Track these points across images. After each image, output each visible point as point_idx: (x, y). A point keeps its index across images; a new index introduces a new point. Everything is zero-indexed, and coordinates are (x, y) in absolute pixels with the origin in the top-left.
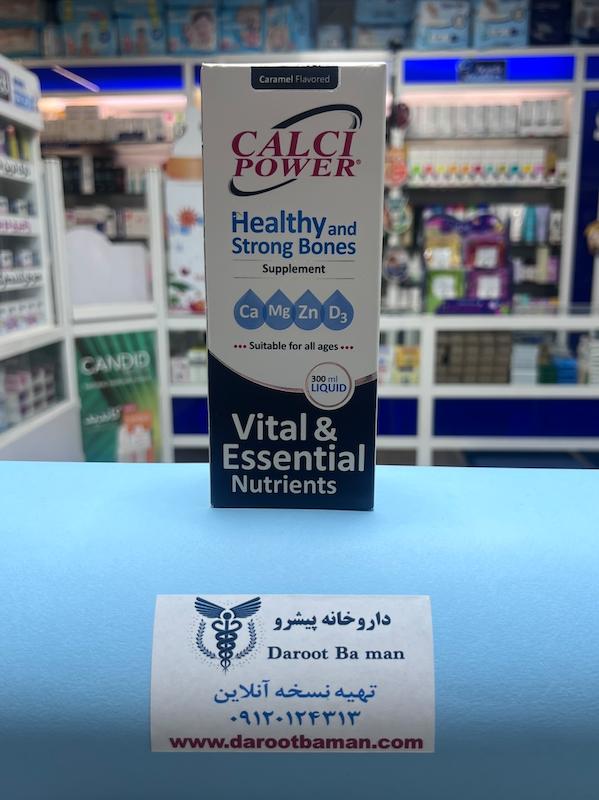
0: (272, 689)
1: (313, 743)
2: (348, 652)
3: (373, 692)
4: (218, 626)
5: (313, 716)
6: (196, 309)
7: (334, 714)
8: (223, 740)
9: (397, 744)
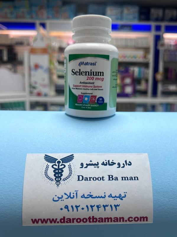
0: (80, 195)
2: (114, 177)
3: (125, 195)
5: (98, 207)
6: (39, 94)
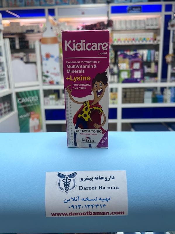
0: (81, 199)
1: (93, 213)
2: (102, 187)
3: (110, 199)
4: (64, 181)
5: (92, 206)
6: (51, 83)
7: (98, 205)
8: (67, 213)
9: (117, 213)
